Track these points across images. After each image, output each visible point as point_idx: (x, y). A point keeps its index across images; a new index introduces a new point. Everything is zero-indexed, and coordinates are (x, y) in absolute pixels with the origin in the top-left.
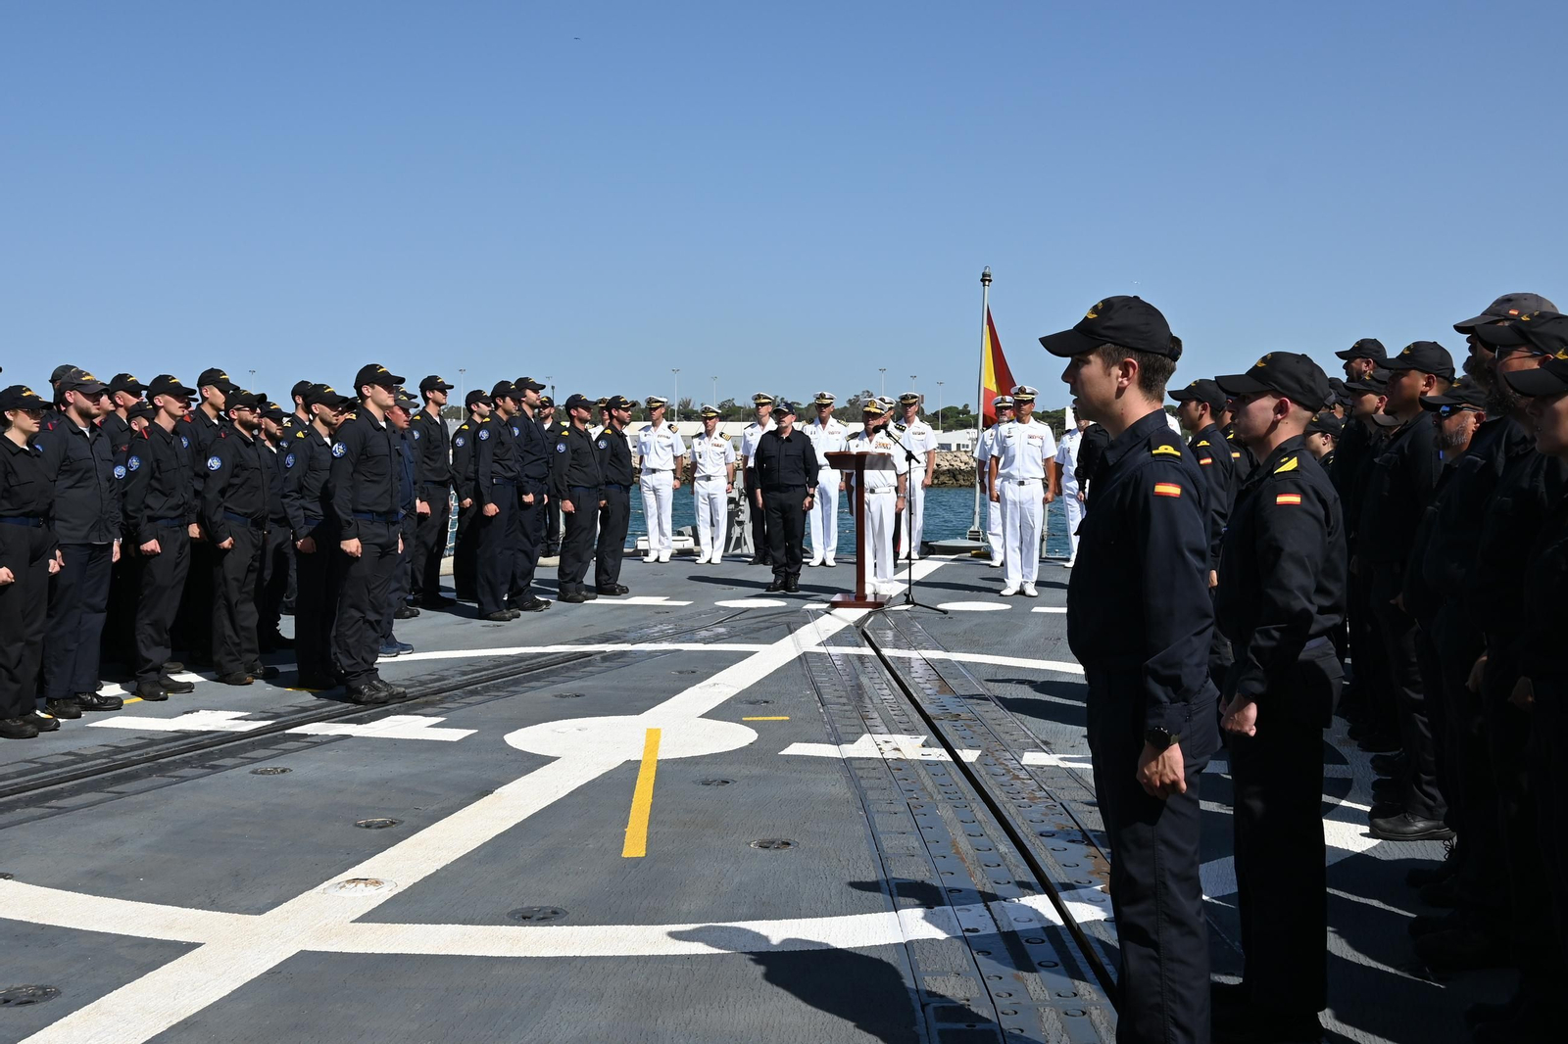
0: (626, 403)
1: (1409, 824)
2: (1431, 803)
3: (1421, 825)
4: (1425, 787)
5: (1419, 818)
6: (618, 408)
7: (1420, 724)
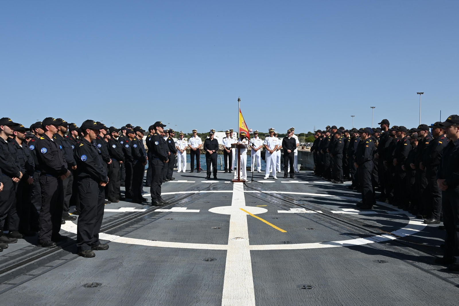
0: (174, 132)
1: (432, 220)
2: (436, 216)
3: (434, 220)
4: (435, 213)
5: (434, 219)
6: (172, 133)
7: (435, 200)
